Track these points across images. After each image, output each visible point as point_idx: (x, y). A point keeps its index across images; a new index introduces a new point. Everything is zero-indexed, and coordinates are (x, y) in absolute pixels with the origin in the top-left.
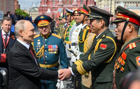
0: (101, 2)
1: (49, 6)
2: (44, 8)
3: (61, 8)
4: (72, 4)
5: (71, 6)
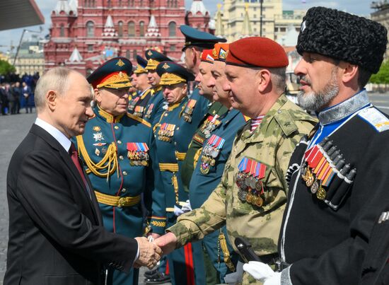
0: (234, 28)
1: (75, 40)
2: (62, 47)
3: (112, 48)
4: (143, 35)
5: (143, 41)
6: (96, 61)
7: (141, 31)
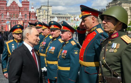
0: (40, 17)
3: (9, 21)
4: (17, 18)
5: (17, 19)
6: (4, 25)
7: (17, 17)
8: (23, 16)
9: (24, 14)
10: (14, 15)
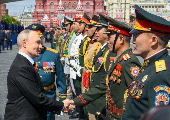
0: (112, 6)
1: (46, 10)
2: (40, 14)
3: (62, 14)
4: (75, 9)
5: (75, 11)
6: (55, 20)
7: (74, 7)
8: (84, 6)
9: (85, 3)
10: (70, 4)
